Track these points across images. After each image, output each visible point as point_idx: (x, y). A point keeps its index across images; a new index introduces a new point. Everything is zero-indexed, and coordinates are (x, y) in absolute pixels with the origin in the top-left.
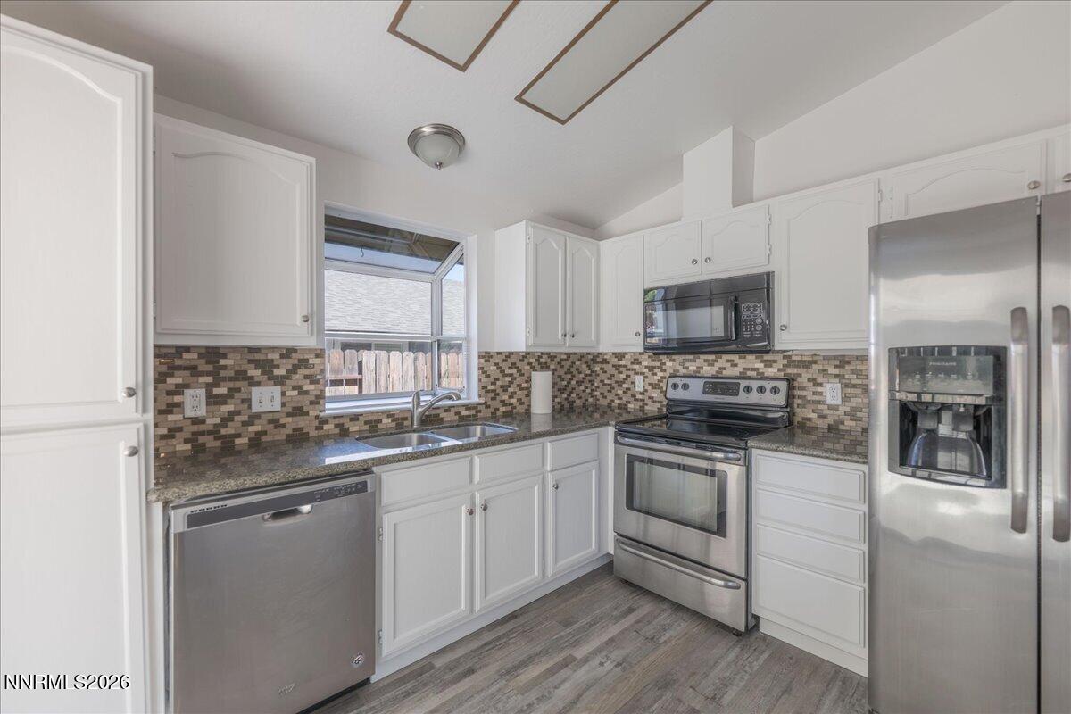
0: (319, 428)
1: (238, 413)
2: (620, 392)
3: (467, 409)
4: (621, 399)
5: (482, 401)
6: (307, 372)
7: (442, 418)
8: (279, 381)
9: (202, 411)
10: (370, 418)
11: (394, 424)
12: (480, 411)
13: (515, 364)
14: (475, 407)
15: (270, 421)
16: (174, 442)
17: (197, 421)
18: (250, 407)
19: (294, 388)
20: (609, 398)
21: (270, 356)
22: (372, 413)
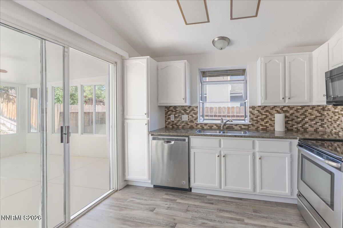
0: (196, 126)
1: (180, 120)
2: (336, 126)
3: (244, 126)
4: (336, 129)
5: (250, 123)
6: (194, 112)
7: (234, 128)
8: (188, 114)
9: (173, 120)
10: (210, 125)
11: (217, 128)
12: (250, 127)
13: (268, 110)
14: (248, 125)
15: (186, 123)
16: (169, 125)
17: (173, 122)
18: (182, 120)
19: (191, 116)
20: (331, 128)
21: (186, 108)
22: (211, 124)
